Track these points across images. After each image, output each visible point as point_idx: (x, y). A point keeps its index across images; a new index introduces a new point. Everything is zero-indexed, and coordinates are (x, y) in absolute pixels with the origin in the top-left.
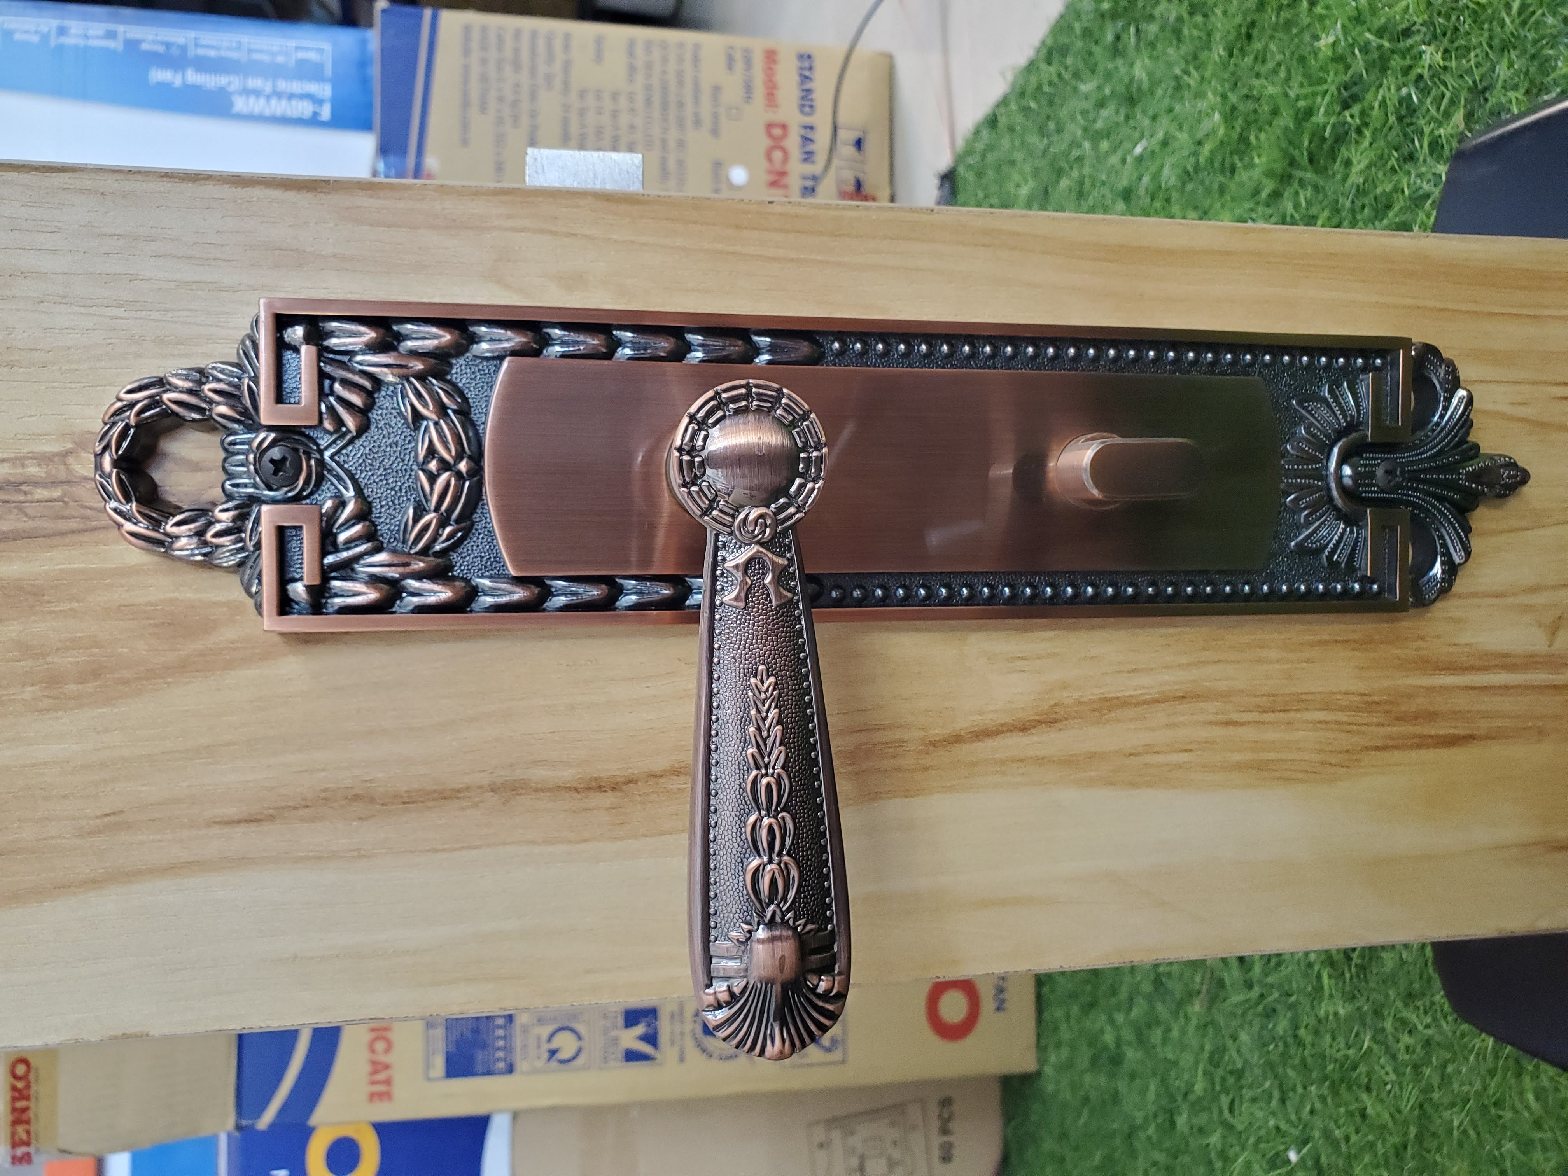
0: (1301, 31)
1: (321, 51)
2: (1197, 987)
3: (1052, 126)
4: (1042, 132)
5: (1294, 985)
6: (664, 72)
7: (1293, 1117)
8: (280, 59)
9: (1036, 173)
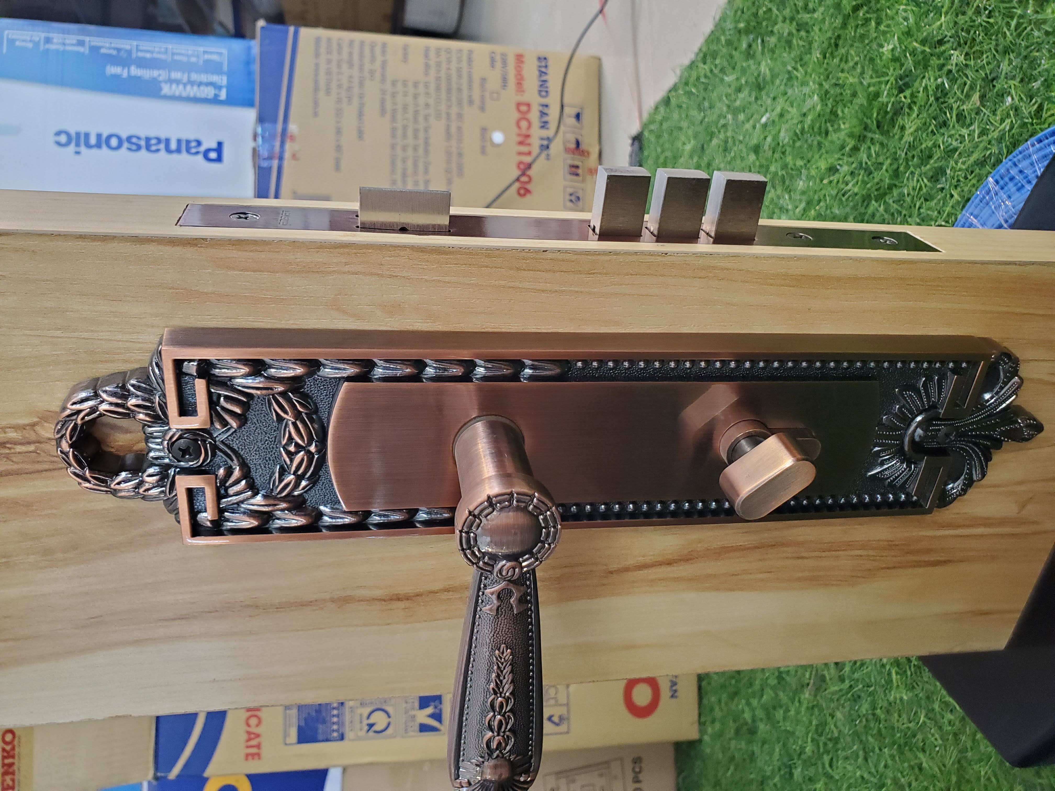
0: (871, 41)
1: (220, 54)
2: (807, 681)
3: (706, 104)
4: (700, 108)
5: (873, 680)
6: (449, 69)
7: (873, 770)
8: (193, 59)
9: (696, 136)
